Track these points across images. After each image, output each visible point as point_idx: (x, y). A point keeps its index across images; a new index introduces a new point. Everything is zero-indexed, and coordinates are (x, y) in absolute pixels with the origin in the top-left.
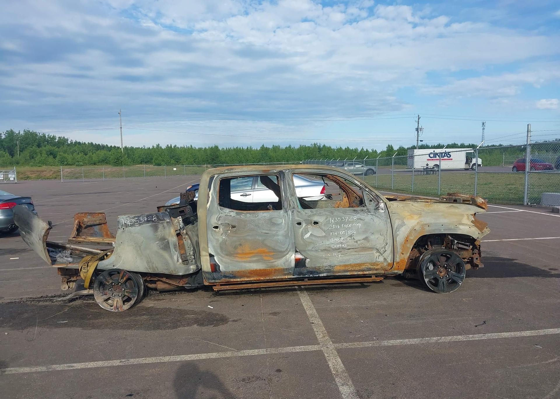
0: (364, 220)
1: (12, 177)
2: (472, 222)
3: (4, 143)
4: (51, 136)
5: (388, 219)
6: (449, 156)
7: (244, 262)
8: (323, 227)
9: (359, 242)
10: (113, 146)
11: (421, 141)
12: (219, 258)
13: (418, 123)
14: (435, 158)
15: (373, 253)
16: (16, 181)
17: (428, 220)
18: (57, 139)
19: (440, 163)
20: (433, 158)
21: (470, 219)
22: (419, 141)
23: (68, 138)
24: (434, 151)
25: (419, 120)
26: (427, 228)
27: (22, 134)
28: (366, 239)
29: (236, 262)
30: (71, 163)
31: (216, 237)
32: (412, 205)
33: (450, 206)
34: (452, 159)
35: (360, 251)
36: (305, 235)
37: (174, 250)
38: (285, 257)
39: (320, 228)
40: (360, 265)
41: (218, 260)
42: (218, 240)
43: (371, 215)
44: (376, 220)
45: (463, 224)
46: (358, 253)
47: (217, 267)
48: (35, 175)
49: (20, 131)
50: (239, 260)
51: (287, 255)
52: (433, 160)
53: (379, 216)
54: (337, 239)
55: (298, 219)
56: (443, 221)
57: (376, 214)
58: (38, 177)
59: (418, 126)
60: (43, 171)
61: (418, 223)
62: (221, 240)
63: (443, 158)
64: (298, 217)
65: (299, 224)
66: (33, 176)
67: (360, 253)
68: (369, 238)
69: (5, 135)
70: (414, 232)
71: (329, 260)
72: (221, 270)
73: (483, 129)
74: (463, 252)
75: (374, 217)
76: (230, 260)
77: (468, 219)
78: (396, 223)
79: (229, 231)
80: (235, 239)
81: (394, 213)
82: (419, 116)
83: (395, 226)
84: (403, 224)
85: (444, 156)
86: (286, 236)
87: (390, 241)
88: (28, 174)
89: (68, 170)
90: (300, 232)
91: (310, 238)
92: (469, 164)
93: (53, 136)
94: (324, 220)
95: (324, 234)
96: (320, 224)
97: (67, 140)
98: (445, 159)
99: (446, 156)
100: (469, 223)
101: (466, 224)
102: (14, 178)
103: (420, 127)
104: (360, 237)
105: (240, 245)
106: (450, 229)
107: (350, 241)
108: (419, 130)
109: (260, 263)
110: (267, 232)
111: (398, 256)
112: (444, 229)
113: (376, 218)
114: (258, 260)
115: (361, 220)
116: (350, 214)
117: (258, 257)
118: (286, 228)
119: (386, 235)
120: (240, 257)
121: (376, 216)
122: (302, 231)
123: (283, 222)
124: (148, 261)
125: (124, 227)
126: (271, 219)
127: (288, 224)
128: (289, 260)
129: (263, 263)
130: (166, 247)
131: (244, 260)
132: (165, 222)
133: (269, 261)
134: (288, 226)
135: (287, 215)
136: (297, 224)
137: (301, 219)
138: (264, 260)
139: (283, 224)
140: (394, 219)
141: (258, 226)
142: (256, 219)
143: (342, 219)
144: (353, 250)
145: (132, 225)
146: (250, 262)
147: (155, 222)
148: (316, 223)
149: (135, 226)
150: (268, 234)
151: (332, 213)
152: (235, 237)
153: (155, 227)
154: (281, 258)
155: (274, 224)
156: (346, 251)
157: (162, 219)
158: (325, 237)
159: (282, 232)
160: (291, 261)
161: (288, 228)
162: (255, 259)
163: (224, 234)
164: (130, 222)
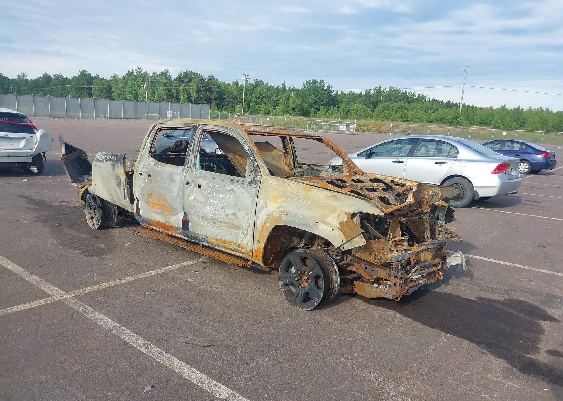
0: (236, 192)
1: (353, 128)
2: (341, 224)
3: (371, 98)
4: (412, 93)
5: (256, 196)
7: (153, 212)
8: (203, 192)
9: (228, 217)
10: (471, 105)
12: (141, 203)
15: (238, 233)
16: (354, 133)
17: (290, 207)
18: (417, 96)
21: (342, 219)
23: (427, 95)
26: (284, 217)
27: (388, 91)
28: (234, 214)
29: (149, 210)
30: (410, 120)
31: (140, 183)
32: (289, 185)
33: (332, 196)
35: (230, 227)
36: (190, 197)
37: (122, 188)
38: (176, 216)
39: (201, 193)
40: (229, 243)
41: (140, 205)
43: (243, 188)
44: (246, 194)
45: (326, 223)
46: (227, 229)
47: (139, 212)
48: (376, 128)
49: (386, 88)
50: (151, 209)
51: (179, 214)
53: (249, 191)
54: (213, 208)
55: (189, 179)
56: (306, 213)
57: (248, 187)
58: (378, 131)
60: (382, 126)
61: (278, 208)
62: (142, 187)
64: (189, 177)
65: (188, 184)
66: (374, 129)
67: (228, 229)
68: (236, 214)
69: (374, 91)
70: (271, 217)
71: (205, 229)
72: (141, 214)
74: (377, 269)
75: (245, 191)
76: (146, 207)
77: (338, 218)
78: (261, 203)
79: (147, 180)
80: (149, 187)
81: (263, 191)
83: (259, 207)
84: (265, 206)
86: (178, 194)
87: (252, 224)
88: (371, 127)
89: (404, 126)
90: (187, 192)
91: (193, 201)
93: (414, 93)
94: (206, 185)
95: (203, 200)
96: (202, 187)
97: (426, 97)
100: (336, 224)
101: (330, 224)
102: (354, 130)
104: (229, 212)
105: (152, 194)
106: (307, 225)
107: (222, 213)
109: (161, 216)
110: (167, 186)
111: (256, 244)
112: (300, 223)
113: (247, 192)
114: (161, 213)
115: (234, 191)
116: (227, 182)
117: (161, 210)
118: (179, 186)
119: (250, 215)
120: (152, 206)
121: (247, 191)
122: (189, 192)
123: (178, 179)
124: (110, 193)
125: (96, 162)
126: (171, 174)
127: (181, 182)
128: (178, 219)
129: (163, 217)
130: (119, 185)
131: (153, 210)
132: (119, 162)
133: (167, 216)
134: (180, 184)
135: (183, 172)
136: (186, 184)
137: (190, 179)
138: (164, 214)
139: (178, 181)
140: (260, 198)
141: (163, 179)
142: (163, 171)
143: (219, 187)
144: (224, 224)
145: (101, 161)
146: (156, 213)
147: (114, 161)
148: (199, 186)
149: (103, 162)
150: (168, 188)
151: (214, 178)
152: (150, 186)
153: (114, 166)
154: (174, 215)
155: (173, 180)
156: (219, 223)
157: (118, 159)
158: (203, 203)
159: (176, 189)
160: (180, 221)
161: (180, 186)
162: (159, 211)
163: (144, 181)
164: (101, 159)
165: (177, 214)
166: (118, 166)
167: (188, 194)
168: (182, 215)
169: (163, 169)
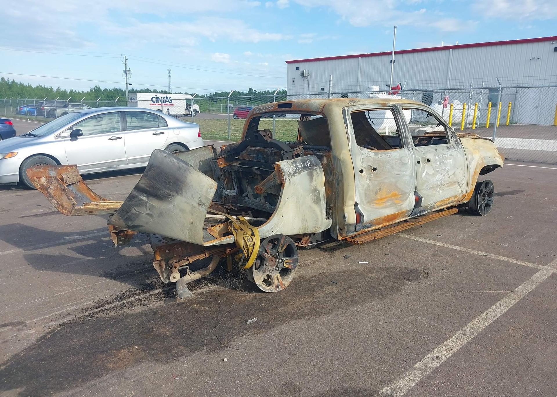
5: (464, 153)
6: (170, 101)
7: (382, 208)
8: (432, 164)
9: (450, 177)
11: (130, 84)
12: (362, 206)
13: (126, 65)
14: (157, 103)
15: (456, 187)
17: (484, 154)
19: (162, 108)
20: (155, 103)
22: (128, 85)
24: (156, 96)
25: (126, 61)
28: (454, 174)
29: (376, 209)
31: (362, 183)
34: (173, 105)
35: (451, 186)
36: (423, 174)
37: (324, 203)
38: (408, 199)
39: (431, 166)
40: (450, 198)
41: (362, 209)
42: (363, 186)
43: (455, 150)
44: (459, 154)
45: (497, 156)
46: (449, 188)
47: (362, 217)
50: (378, 206)
51: (410, 196)
52: (155, 104)
54: (440, 176)
56: (489, 154)
57: (457, 149)
59: (126, 68)
61: (480, 157)
62: (366, 185)
63: (165, 103)
65: (419, 162)
68: (455, 172)
70: (478, 165)
71: (434, 197)
72: (364, 220)
73: (170, 76)
75: (457, 152)
76: (372, 208)
78: (470, 157)
79: (372, 175)
80: (376, 183)
81: (466, 149)
82: (125, 57)
83: (469, 160)
84: (472, 159)
85: (166, 101)
86: (411, 176)
87: (466, 175)
90: (420, 171)
91: (426, 177)
92: (189, 110)
94: (433, 158)
95: (433, 172)
96: (431, 161)
98: (167, 104)
99: (167, 101)
103: (128, 69)
104: (452, 172)
105: (380, 189)
107: (446, 177)
108: (128, 73)
109: (393, 207)
110: (398, 173)
111: (469, 188)
114: (391, 204)
115: (452, 155)
116: (446, 150)
117: (390, 202)
118: (411, 168)
119: (464, 169)
120: (378, 203)
121: (459, 152)
122: (421, 169)
123: (409, 161)
124: (303, 219)
125: (290, 178)
126: (401, 159)
127: (412, 163)
128: (411, 201)
129: (394, 207)
130: (317, 201)
131: (382, 206)
132: (318, 167)
133: (399, 205)
134: (413, 166)
135: (411, 153)
136: (417, 163)
137: (419, 157)
138: (395, 204)
139: (409, 163)
140: (467, 154)
141: (393, 167)
142: (390, 159)
143: (442, 156)
144: (447, 185)
145: (294, 174)
146: (386, 207)
147: (310, 169)
148: (429, 161)
149: (296, 176)
150: (399, 175)
151: (436, 150)
152: (376, 181)
153: (311, 176)
154: (406, 200)
155: (403, 164)
156: (443, 187)
157: (315, 164)
158: (433, 174)
159: (408, 173)
160: (413, 202)
161: (413, 167)
162: (388, 204)
163: (368, 178)
164: (293, 171)
165: (408, 197)
166: (317, 173)
167: (421, 171)
168: (412, 196)
169: (389, 156)
